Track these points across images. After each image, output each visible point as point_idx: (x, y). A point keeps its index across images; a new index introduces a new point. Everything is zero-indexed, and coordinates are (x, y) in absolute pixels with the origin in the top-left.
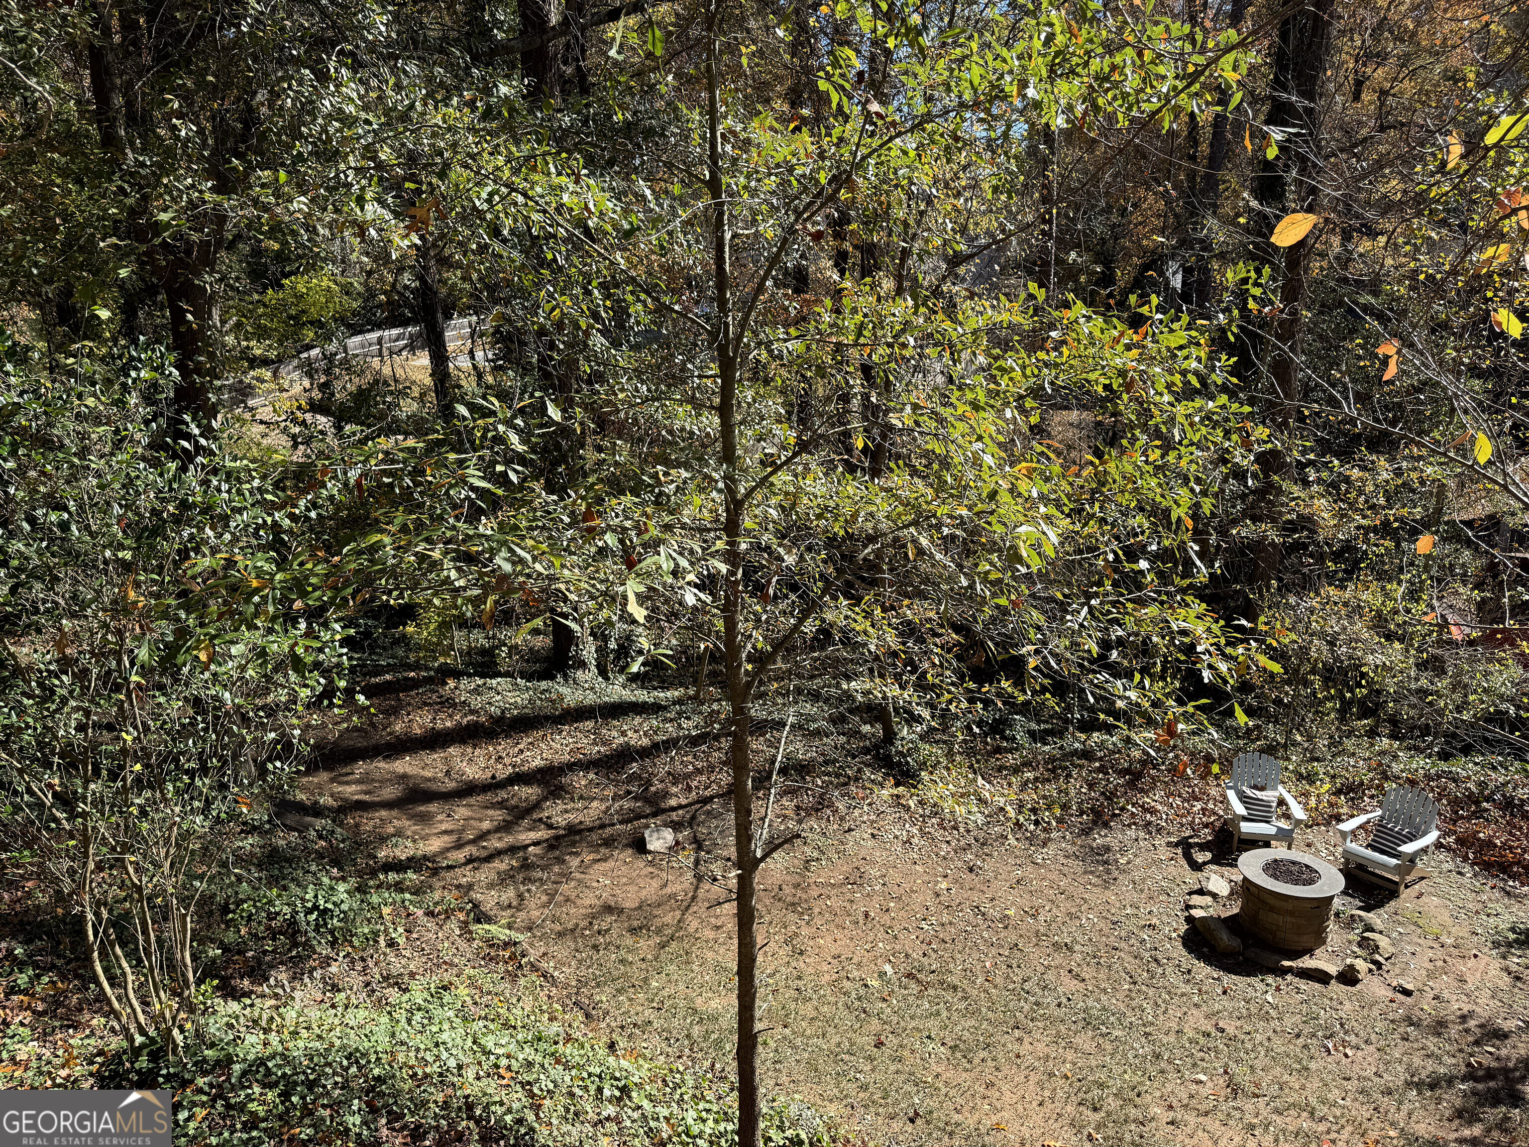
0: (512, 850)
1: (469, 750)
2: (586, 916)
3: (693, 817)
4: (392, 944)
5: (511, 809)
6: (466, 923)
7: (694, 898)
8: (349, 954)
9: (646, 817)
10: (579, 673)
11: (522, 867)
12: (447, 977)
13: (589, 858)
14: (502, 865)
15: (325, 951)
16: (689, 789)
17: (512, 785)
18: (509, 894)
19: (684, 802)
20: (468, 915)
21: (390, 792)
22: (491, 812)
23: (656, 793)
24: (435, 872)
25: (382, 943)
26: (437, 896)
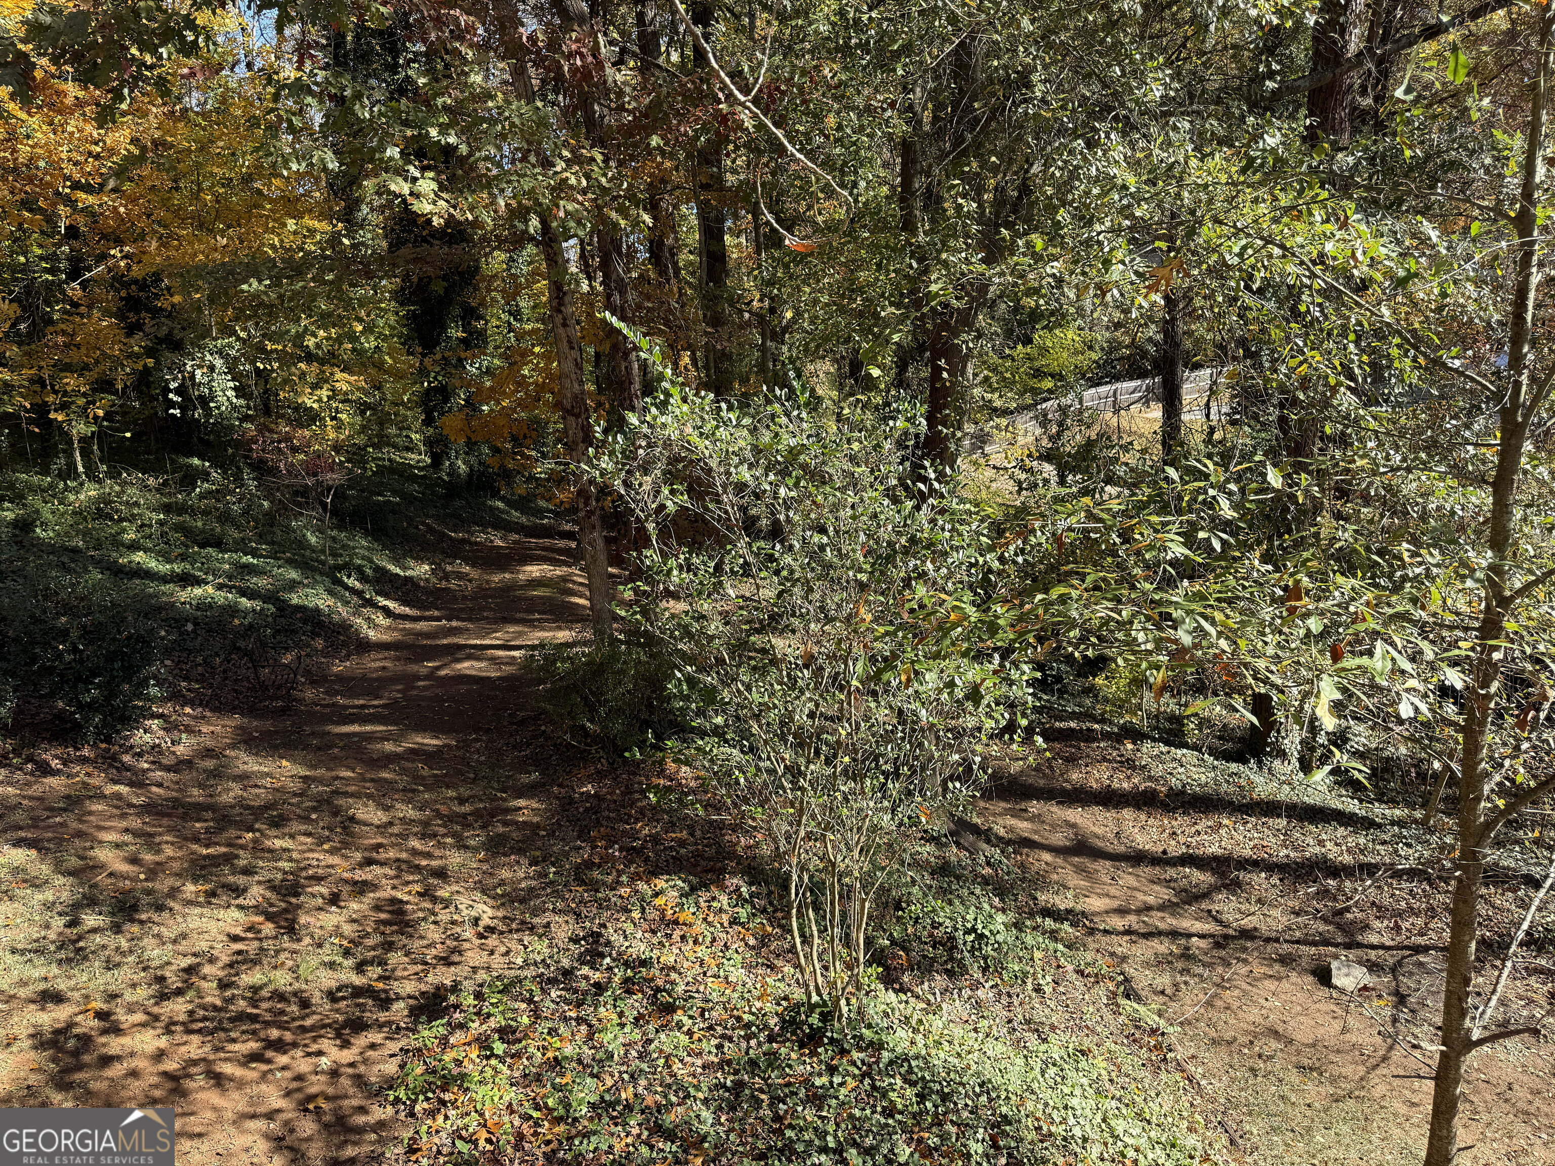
0: (1174, 934)
1: (1143, 817)
2: (1247, 1032)
3: (1399, 963)
4: (1038, 989)
5: (1179, 892)
6: (1115, 994)
7: (1385, 1059)
8: (996, 985)
9: (1336, 945)
10: (1277, 763)
11: (1183, 955)
12: (1087, 1043)
13: (1259, 970)
14: (1162, 947)
15: (978, 975)
16: (1398, 928)
17: (1183, 866)
18: (1164, 980)
19: (1390, 943)
20: (1118, 986)
21: (1059, 838)
22: (1157, 888)
23: (1353, 922)
24: (1092, 932)
25: (1030, 986)
26: (1089, 956)
